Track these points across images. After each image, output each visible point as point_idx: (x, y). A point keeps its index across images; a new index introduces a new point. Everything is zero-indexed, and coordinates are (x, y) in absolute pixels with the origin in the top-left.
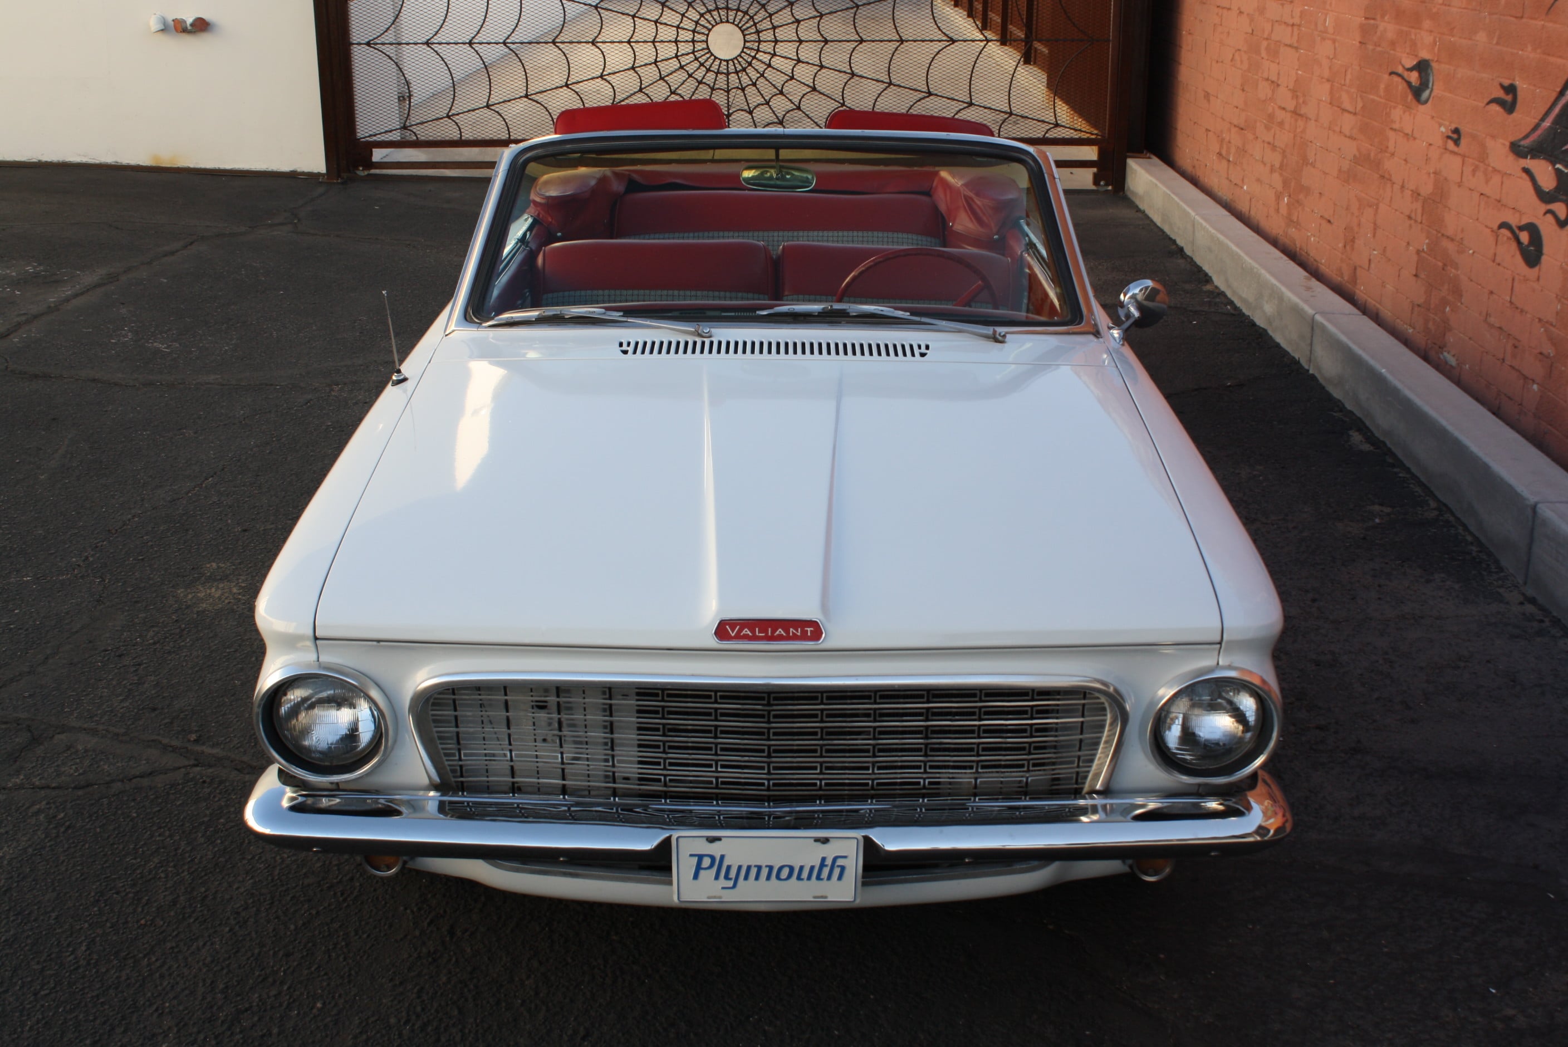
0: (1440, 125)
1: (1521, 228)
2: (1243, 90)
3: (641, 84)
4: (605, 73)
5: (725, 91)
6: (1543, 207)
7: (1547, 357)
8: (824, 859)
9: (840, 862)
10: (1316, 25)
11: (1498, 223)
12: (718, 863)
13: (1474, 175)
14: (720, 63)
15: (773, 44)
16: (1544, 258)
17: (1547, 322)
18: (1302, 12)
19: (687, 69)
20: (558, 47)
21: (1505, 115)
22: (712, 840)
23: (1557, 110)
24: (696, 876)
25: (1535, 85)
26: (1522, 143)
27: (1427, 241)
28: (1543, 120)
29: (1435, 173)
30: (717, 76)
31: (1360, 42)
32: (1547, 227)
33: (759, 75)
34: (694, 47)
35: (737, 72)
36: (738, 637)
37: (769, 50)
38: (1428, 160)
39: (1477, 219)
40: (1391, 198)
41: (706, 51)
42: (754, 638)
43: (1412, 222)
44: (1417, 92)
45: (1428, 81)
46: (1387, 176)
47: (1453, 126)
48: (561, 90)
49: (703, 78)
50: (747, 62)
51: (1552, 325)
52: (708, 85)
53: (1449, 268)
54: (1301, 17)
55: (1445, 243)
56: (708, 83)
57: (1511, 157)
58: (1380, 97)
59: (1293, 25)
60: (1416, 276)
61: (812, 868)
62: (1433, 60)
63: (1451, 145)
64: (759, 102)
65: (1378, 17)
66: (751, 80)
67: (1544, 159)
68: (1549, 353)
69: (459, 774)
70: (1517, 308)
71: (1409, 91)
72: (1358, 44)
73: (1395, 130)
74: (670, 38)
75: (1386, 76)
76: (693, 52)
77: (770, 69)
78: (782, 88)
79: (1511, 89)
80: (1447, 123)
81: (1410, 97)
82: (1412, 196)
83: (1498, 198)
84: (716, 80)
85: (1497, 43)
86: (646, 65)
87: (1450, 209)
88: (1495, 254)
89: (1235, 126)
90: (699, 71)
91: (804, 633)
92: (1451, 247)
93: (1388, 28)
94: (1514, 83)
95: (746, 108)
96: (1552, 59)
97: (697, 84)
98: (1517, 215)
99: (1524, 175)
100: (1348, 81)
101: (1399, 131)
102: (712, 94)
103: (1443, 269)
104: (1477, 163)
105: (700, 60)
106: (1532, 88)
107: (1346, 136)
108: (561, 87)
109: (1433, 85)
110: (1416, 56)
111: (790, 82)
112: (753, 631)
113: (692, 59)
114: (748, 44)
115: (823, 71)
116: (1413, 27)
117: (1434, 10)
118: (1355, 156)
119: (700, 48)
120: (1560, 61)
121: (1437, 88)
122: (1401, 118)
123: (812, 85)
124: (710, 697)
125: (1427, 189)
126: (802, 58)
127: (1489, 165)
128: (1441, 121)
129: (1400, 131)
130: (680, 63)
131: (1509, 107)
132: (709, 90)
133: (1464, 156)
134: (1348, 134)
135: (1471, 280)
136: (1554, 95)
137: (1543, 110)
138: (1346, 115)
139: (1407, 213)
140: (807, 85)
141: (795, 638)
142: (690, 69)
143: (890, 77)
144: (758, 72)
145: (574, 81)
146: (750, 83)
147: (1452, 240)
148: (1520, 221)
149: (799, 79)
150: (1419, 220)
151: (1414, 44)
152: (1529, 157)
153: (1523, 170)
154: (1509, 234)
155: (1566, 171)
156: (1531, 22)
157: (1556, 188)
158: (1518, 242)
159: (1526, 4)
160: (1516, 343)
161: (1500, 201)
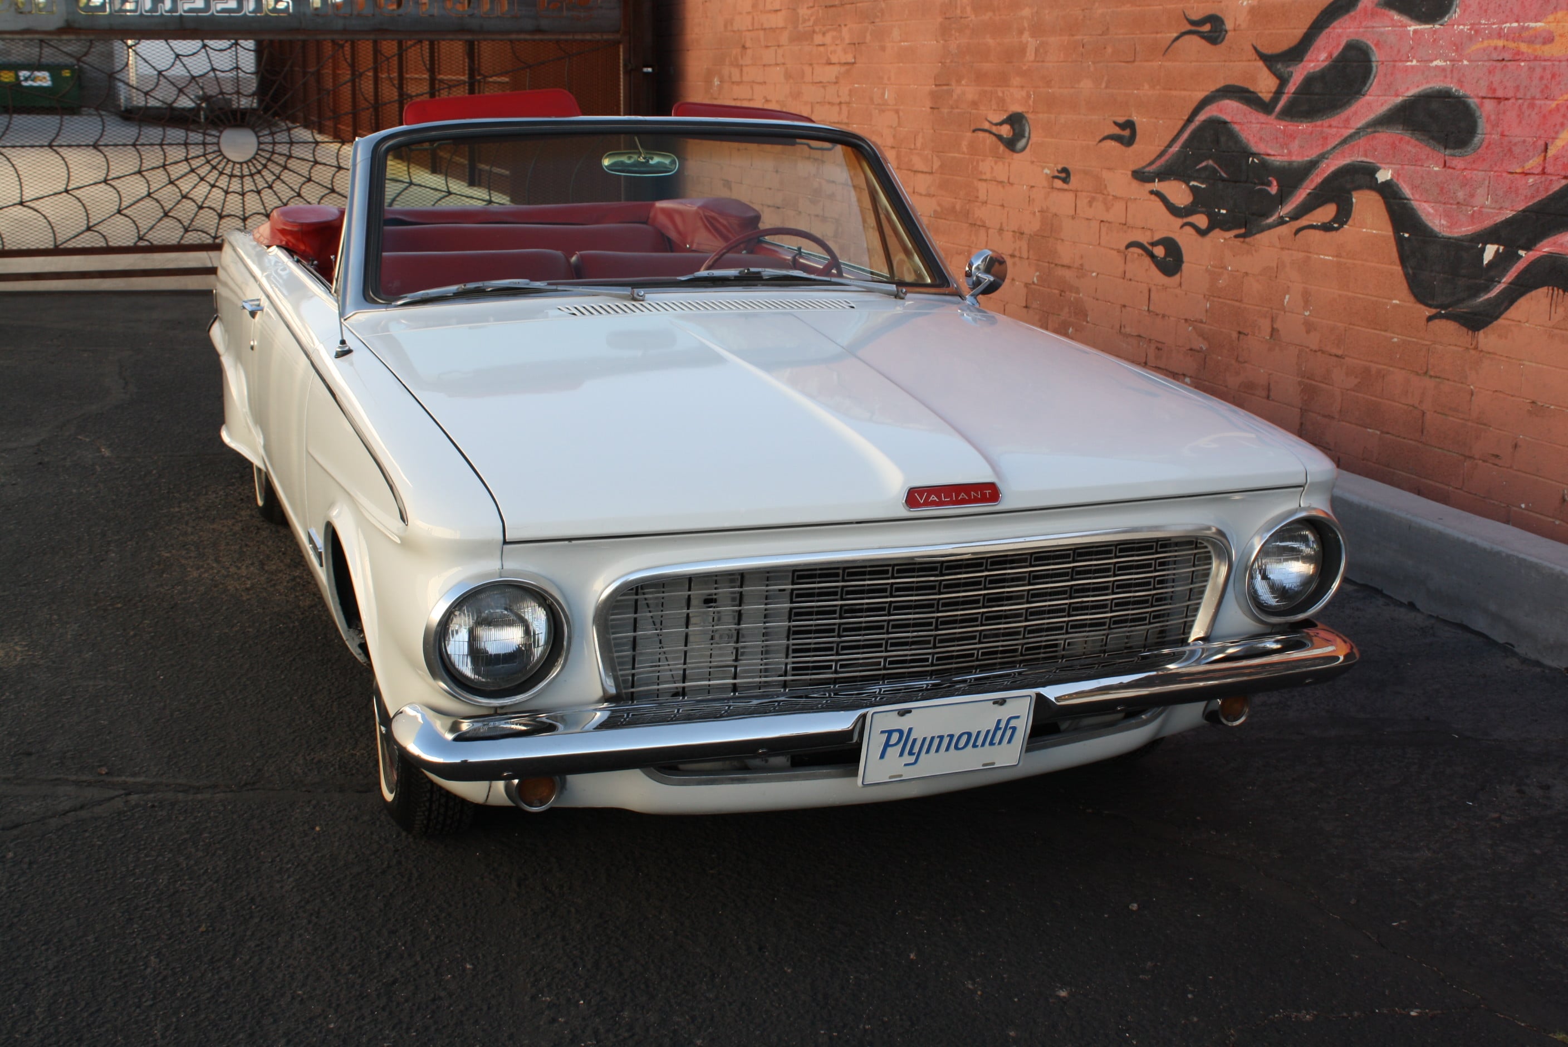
0: (1043, 168)
1: (1154, 244)
2: (777, 172)
3: (149, 189)
4: (109, 178)
5: (240, 195)
6: (1180, 222)
7: (1200, 351)
8: (999, 721)
9: (1013, 723)
10: (871, 99)
11: (1126, 243)
12: (904, 736)
13: (1091, 206)
14: (234, 166)
15: (288, 146)
16: (1185, 266)
17: (1196, 321)
18: (850, 91)
19: (199, 172)
20: (55, 150)
21: (1123, 148)
22: (903, 713)
23: (1186, 135)
24: (882, 756)
25: (1156, 118)
26: (1147, 169)
27: (1038, 274)
28: (1170, 146)
29: (1041, 211)
30: (230, 179)
31: (931, 108)
32: (1186, 240)
33: (274, 177)
34: (205, 150)
35: (252, 175)
36: (927, 503)
37: (285, 152)
38: (1030, 201)
39: (1099, 244)
40: (987, 242)
41: (218, 154)
42: (940, 503)
43: (1017, 259)
44: (1011, 144)
45: (1024, 131)
46: (979, 223)
47: (1059, 167)
48: (60, 196)
49: (216, 181)
50: (262, 164)
52: (222, 188)
53: (1067, 293)
54: (850, 95)
55: (1060, 272)
56: (221, 186)
57: (1135, 184)
58: (963, 153)
59: (840, 103)
60: (1026, 307)
61: (988, 732)
62: (1028, 112)
63: (1058, 184)
64: (276, 205)
65: (953, 83)
66: (267, 182)
67: (1174, 179)
68: (1201, 348)
69: (630, 684)
70: (1157, 315)
71: (999, 143)
72: (929, 110)
73: (986, 180)
74: (179, 141)
75: (969, 134)
76: (204, 155)
77: (286, 171)
78: (300, 190)
79: (1129, 125)
80: (1052, 165)
81: (1002, 148)
82: (1014, 237)
83: (1124, 222)
84: (229, 183)
85: (1107, 87)
86: (153, 169)
87: (1062, 240)
88: (1125, 272)
89: (769, 206)
90: (212, 174)
91: (984, 495)
92: (1068, 275)
93: (967, 91)
94: (1130, 119)
95: (263, 211)
96: (1174, 93)
97: (209, 188)
98: (1149, 233)
99: (1153, 197)
100: (919, 145)
101: (991, 180)
102: (226, 197)
103: (1061, 295)
104: (1093, 195)
105: (212, 162)
106: (1154, 120)
107: (921, 195)
108: (60, 193)
109: (1029, 134)
110: (1006, 111)
111: (308, 184)
112: (940, 497)
113: (203, 162)
114: (262, 146)
115: (342, 172)
116: (998, 86)
117: (1024, 68)
118: (935, 211)
119: (211, 151)
120: (1184, 93)
121: (1036, 135)
122: (992, 168)
123: (330, 186)
124: (887, 572)
125: (1032, 225)
126: (319, 159)
127: (1108, 195)
128: (1044, 164)
129: (994, 180)
130: (190, 166)
131: (1128, 141)
132: (223, 194)
133: (1077, 191)
134: (924, 192)
135: (1097, 299)
136: (1181, 123)
137: (1169, 138)
138: (920, 175)
139: (1010, 252)
140: (326, 187)
141: (976, 501)
142: (202, 172)
143: (410, 177)
144: (275, 175)
145: (74, 186)
146: (266, 185)
147: (1069, 267)
148: (1153, 238)
149: (317, 181)
150: (1025, 255)
151: (1002, 101)
152: (1157, 180)
153: (1152, 192)
154: (1140, 251)
155: (1203, 186)
156: (1146, 64)
157: (1192, 203)
158: (1152, 256)
159: (1138, 49)
160: (1160, 346)
161: (1125, 224)
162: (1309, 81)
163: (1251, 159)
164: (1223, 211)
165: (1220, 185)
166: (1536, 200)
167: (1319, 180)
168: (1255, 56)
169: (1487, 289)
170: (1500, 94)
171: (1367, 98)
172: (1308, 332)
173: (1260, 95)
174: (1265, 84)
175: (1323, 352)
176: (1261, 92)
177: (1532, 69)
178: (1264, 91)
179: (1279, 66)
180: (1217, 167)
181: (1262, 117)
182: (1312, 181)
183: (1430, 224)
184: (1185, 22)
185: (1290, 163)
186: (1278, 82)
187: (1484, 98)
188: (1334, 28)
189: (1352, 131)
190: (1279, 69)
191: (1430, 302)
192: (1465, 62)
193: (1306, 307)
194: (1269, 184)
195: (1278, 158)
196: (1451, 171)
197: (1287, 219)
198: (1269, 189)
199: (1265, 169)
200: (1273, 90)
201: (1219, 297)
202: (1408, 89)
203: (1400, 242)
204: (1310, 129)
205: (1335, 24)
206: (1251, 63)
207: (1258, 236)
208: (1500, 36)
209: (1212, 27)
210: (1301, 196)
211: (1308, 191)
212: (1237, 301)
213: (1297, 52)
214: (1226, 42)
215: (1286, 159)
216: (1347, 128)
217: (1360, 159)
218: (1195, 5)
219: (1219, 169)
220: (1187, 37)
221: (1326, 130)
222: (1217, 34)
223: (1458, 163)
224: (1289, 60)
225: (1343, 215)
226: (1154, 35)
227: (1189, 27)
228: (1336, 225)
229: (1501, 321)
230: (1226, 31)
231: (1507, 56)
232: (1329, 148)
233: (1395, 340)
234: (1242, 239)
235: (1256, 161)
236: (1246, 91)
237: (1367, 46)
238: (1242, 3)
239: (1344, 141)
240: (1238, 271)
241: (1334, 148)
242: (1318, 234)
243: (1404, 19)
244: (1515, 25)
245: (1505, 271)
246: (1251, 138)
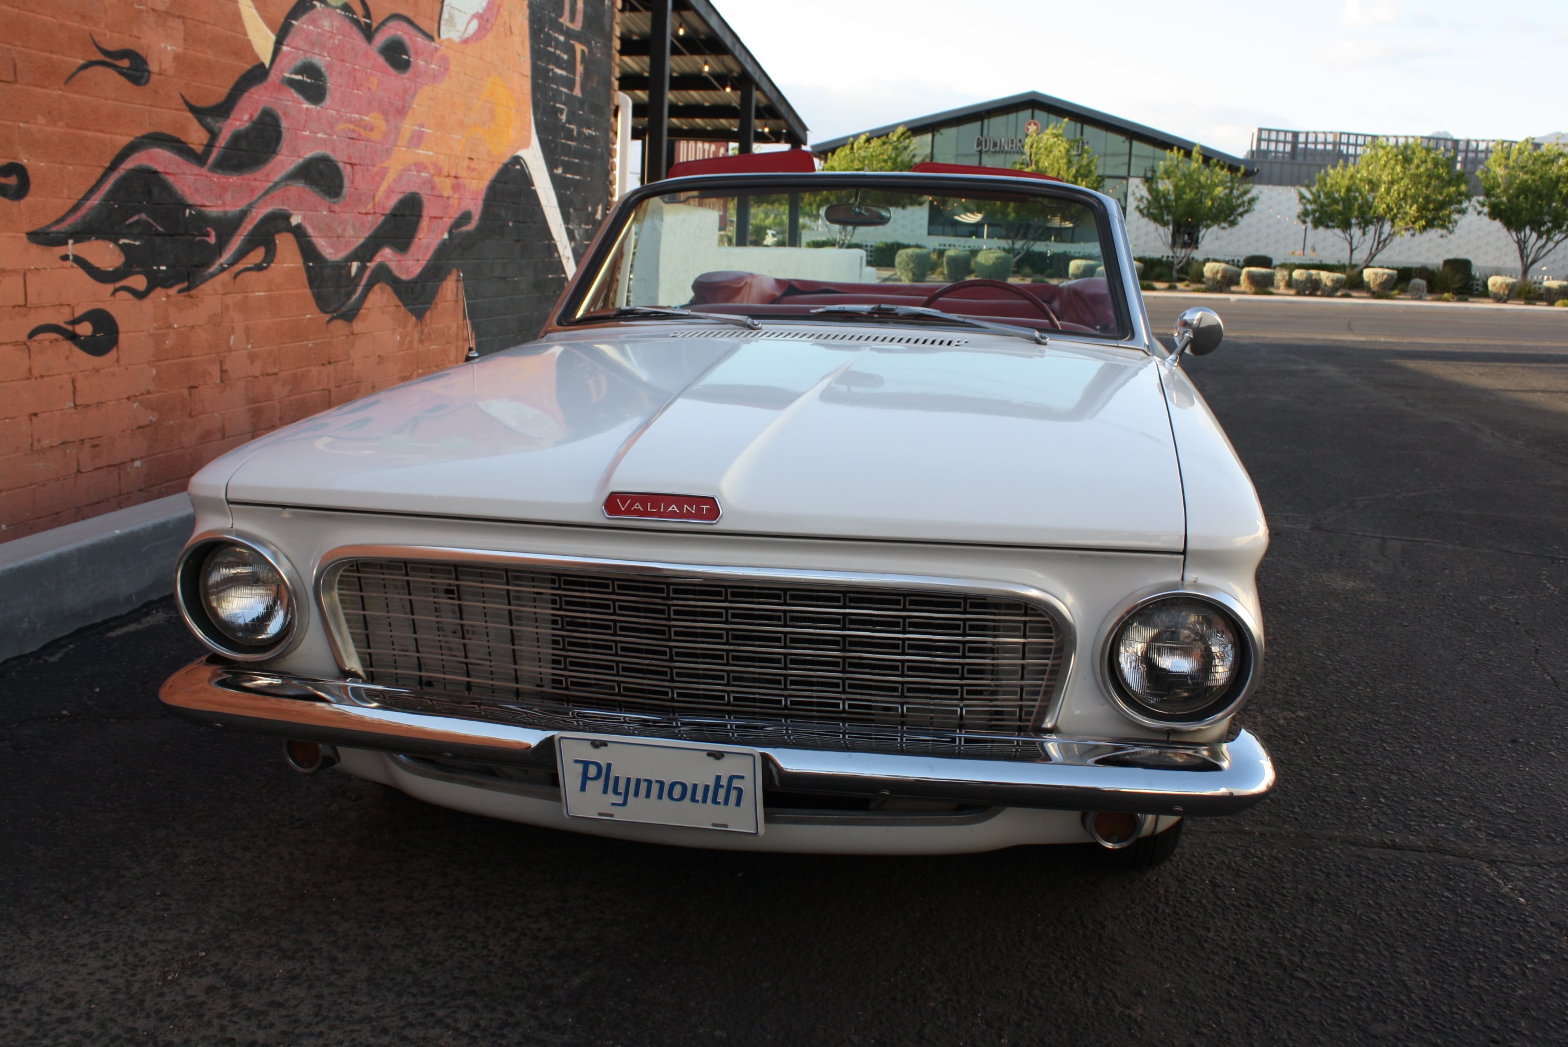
1: (75, 322)
6: (110, 287)
7: (151, 424)
11: (29, 330)
16: (122, 337)
17: (142, 394)
21: (9, 202)
23: (108, 185)
25: (61, 163)
26: (54, 229)
28: (86, 197)
32: (118, 306)
51: (149, 392)
57: (35, 250)
67: (97, 239)
68: (151, 419)
70: (88, 406)
79: (17, 170)
83: (22, 303)
88: (30, 370)
94: (16, 161)
96: (89, 134)
98: (68, 310)
99: (66, 264)
106: (56, 166)
120: (100, 135)
131: (17, 193)
136: (100, 171)
137: (84, 189)
148: (73, 315)
152: (71, 242)
153: (65, 258)
154: (54, 336)
155: (137, 243)
156: (36, 89)
157: (125, 264)
158: (73, 337)
159: (20, 66)
160: (96, 442)
161: (25, 306)
162: (237, 138)
163: (188, 211)
164: (163, 268)
165: (158, 240)
166: (373, 229)
167: (250, 227)
168: (184, 107)
169: (354, 292)
170: (353, 161)
171: (279, 157)
172: (252, 362)
173: (191, 146)
174: (196, 136)
175: (263, 375)
176: (192, 143)
177: (366, 146)
178: (196, 142)
179: (209, 120)
180: (151, 221)
181: (196, 169)
182: (245, 228)
183: (324, 253)
184: (95, 49)
185: (226, 213)
186: (209, 135)
187: (345, 163)
188: (252, 93)
189: (271, 184)
190: (209, 123)
191: (327, 310)
192: (335, 137)
193: (248, 342)
194: (208, 235)
195: (214, 209)
196: (332, 214)
197: (226, 266)
198: (208, 239)
199: (201, 220)
200: (205, 142)
201: (167, 359)
202: (306, 153)
203: (308, 269)
204: (239, 182)
205: (253, 90)
206: (181, 113)
207: (202, 287)
208: (351, 122)
209: (131, 64)
210: (236, 243)
211: (242, 237)
212: (187, 356)
213: (224, 109)
214: (151, 85)
215: (221, 209)
216: (267, 181)
217: (278, 208)
218: (108, 33)
219: (154, 224)
220: (99, 69)
221: (253, 183)
222: (139, 74)
223: (337, 209)
224: (218, 116)
225: (270, 256)
226: (47, 55)
227: (100, 57)
228: (265, 265)
229: (362, 311)
230: (149, 72)
231: (355, 136)
232: (256, 198)
233: (310, 345)
234: (186, 293)
235: (193, 212)
236: (177, 141)
237: (278, 115)
238: (166, 47)
239: (266, 193)
240: (184, 326)
241: (259, 198)
242: (253, 275)
243: (301, 98)
244: (357, 116)
245: (362, 277)
246: (186, 189)
